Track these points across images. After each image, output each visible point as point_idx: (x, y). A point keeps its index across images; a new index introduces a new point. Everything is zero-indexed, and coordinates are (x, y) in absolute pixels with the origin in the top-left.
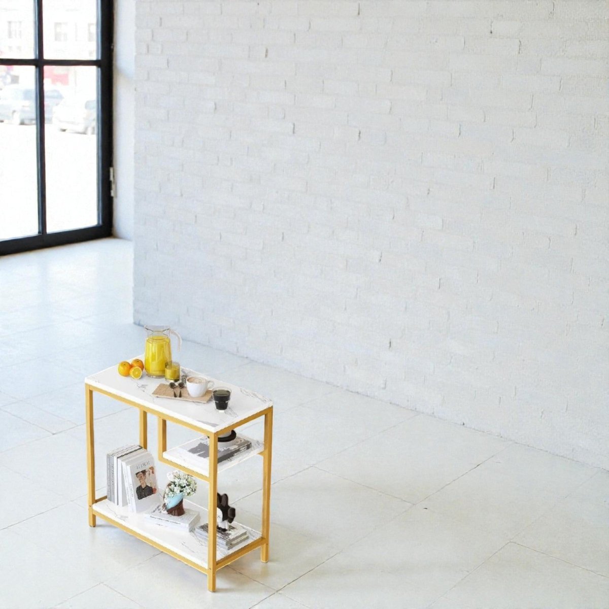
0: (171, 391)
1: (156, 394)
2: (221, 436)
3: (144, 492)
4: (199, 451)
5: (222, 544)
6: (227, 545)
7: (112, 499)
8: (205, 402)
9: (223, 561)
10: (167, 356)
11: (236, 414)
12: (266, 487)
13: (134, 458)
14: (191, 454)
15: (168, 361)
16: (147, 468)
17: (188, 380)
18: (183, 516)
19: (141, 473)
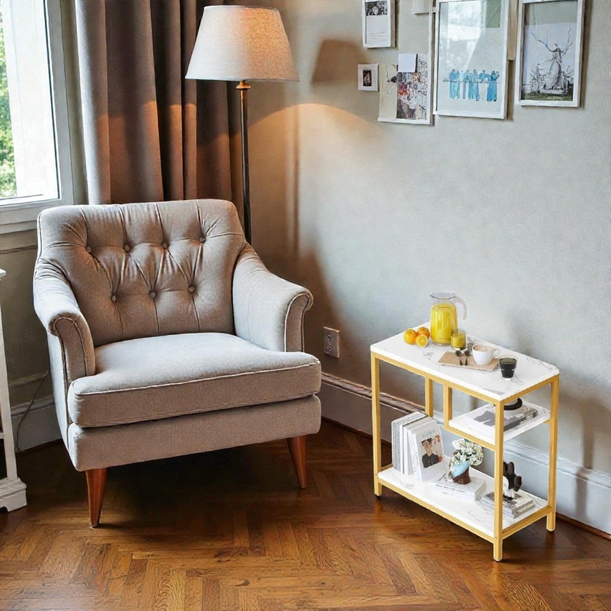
0: (457, 359)
1: (442, 362)
2: (507, 404)
3: (430, 460)
4: (485, 420)
5: (508, 512)
6: (513, 513)
7: (398, 467)
8: (491, 370)
9: (508, 530)
10: (453, 324)
11: (522, 382)
12: (553, 455)
13: (420, 426)
14: (477, 422)
15: (454, 329)
16: (432, 436)
17: (474, 348)
18: (469, 485)
19: (427, 442)
